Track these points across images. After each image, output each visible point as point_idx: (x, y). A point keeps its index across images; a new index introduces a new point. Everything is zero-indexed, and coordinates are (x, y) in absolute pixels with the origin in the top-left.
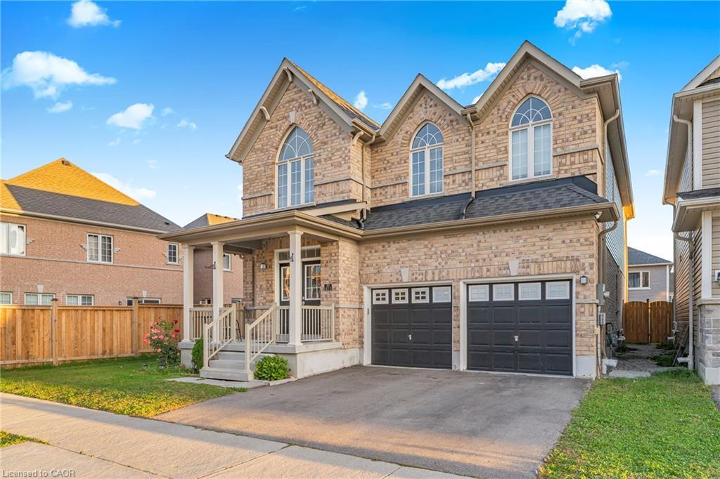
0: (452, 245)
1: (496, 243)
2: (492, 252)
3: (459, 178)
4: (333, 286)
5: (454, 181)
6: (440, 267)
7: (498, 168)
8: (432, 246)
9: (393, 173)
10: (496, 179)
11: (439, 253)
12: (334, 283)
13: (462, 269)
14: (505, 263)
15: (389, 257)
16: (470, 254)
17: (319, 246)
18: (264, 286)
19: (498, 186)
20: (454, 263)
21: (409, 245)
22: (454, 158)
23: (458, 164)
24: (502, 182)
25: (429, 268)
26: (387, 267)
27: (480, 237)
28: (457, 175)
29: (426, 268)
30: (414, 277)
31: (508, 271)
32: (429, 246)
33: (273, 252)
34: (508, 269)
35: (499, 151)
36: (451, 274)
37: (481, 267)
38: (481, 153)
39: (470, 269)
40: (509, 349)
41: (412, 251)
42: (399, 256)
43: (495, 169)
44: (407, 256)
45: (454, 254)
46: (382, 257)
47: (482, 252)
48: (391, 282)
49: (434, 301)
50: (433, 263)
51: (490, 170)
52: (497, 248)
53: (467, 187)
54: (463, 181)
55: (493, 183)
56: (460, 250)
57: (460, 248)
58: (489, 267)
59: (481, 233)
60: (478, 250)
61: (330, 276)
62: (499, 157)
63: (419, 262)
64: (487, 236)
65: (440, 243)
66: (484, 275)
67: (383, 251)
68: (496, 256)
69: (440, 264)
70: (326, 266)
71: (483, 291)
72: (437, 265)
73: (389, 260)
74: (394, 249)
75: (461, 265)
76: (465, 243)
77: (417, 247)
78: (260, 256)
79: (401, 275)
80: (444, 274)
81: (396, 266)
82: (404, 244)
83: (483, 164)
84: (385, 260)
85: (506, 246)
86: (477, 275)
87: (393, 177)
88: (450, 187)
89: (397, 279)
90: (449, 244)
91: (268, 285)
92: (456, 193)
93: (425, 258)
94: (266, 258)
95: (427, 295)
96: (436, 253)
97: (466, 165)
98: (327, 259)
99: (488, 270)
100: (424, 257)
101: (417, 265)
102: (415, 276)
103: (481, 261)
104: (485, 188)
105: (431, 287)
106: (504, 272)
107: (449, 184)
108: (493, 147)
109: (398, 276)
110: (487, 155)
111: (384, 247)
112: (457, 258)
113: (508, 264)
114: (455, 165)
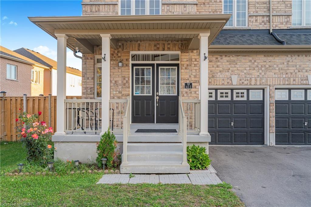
0: (270, 62)
1: (299, 63)
2: (297, 69)
3: (260, 19)
4: (193, 84)
5: (256, 20)
6: (261, 76)
7: (286, 17)
8: (255, 61)
9: (210, 8)
10: (284, 23)
11: (260, 66)
12: (194, 82)
13: (276, 79)
14: (305, 76)
15: (221, 66)
16: (282, 69)
17: (179, 52)
18: (120, 82)
19: (286, 28)
20: (270, 74)
21: (238, 59)
22: (257, 5)
23: (259, 10)
24: (289, 26)
25: (253, 77)
26: (219, 74)
27: (289, 58)
28: (259, 17)
29: (251, 76)
30: (241, 82)
31: (307, 81)
32: (253, 61)
33: (129, 52)
34: (308, 80)
35: (286, 6)
36: (269, 81)
37: (289, 78)
38: (275, 5)
39: (282, 79)
40: (301, 130)
41: (239, 64)
42: (229, 66)
43: (284, 17)
44: (235, 67)
45: (271, 68)
46: (215, 66)
47: (290, 68)
48: (223, 84)
49: (250, 99)
50: (255, 73)
51: (281, 17)
52: (300, 66)
53: (265, 26)
54: (263, 22)
55: (283, 25)
56: (275, 66)
57: (275, 64)
58: (295, 78)
59: (289, 56)
60: (287, 67)
61: (190, 76)
62: (287, 10)
63: (245, 71)
64: (294, 58)
65: (261, 60)
66: (292, 83)
67: (217, 61)
68: (299, 72)
69: (260, 74)
70: (186, 69)
71: (284, 93)
72: (259, 74)
73: (221, 69)
74: (225, 61)
75: (276, 76)
76: (278, 61)
77: (244, 61)
78: (115, 55)
79: (231, 80)
80: (264, 81)
81: (227, 73)
82: (233, 58)
83: (276, 12)
84: (217, 69)
85: (305, 66)
86: (287, 83)
87: (211, 10)
88: (254, 24)
89: (228, 83)
90: (267, 61)
91: (125, 81)
92: (258, 28)
93: (250, 69)
94: (122, 58)
95: (245, 95)
96: (257, 66)
97: (265, 11)
98: (188, 63)
99: (294, 80)
100: (248, 69)
101: (243, 74)
102: (243, 81)
103: (289, 74)
104: (277, 28)
105: (248, 90)
106: (305, 82)
107: (253, 21)
108: (283, 2)
109: (229, 81)
110: (279, 7)
111: (217, 58)
112: (273, 71)
113: (307, 77)
114: (257, 10)
